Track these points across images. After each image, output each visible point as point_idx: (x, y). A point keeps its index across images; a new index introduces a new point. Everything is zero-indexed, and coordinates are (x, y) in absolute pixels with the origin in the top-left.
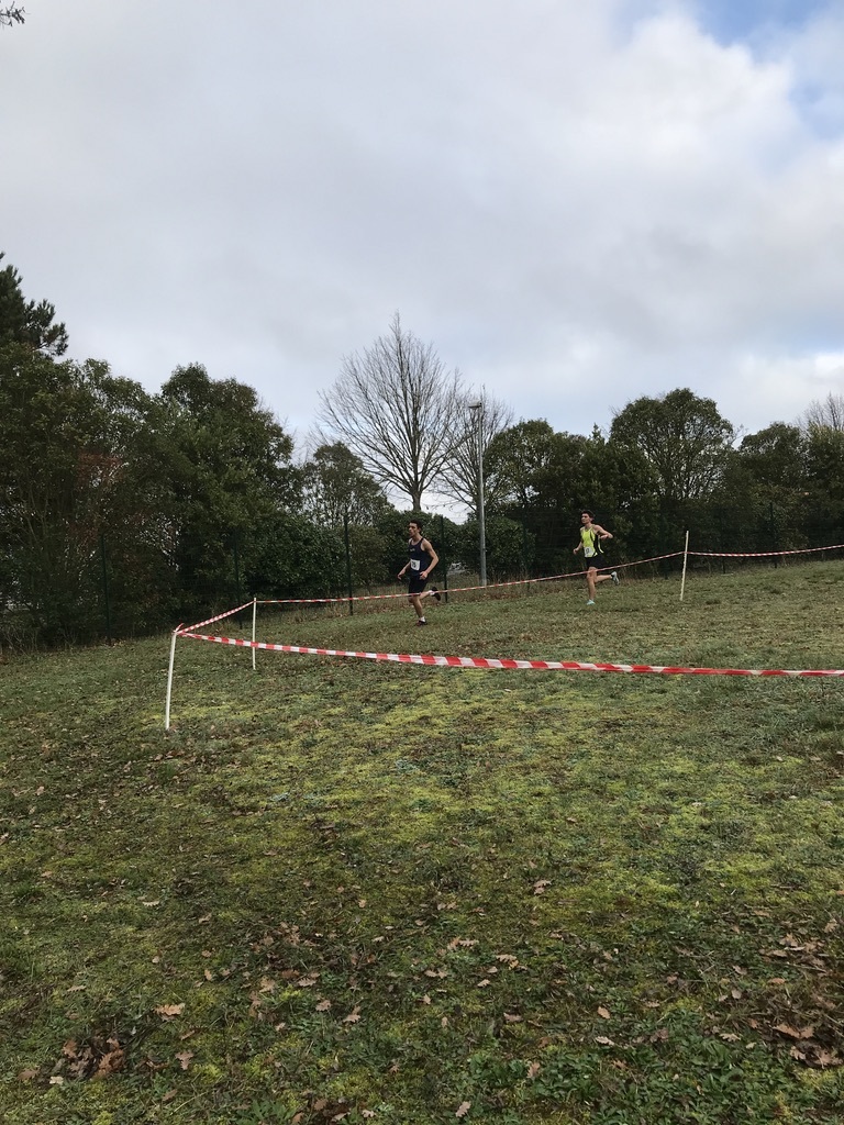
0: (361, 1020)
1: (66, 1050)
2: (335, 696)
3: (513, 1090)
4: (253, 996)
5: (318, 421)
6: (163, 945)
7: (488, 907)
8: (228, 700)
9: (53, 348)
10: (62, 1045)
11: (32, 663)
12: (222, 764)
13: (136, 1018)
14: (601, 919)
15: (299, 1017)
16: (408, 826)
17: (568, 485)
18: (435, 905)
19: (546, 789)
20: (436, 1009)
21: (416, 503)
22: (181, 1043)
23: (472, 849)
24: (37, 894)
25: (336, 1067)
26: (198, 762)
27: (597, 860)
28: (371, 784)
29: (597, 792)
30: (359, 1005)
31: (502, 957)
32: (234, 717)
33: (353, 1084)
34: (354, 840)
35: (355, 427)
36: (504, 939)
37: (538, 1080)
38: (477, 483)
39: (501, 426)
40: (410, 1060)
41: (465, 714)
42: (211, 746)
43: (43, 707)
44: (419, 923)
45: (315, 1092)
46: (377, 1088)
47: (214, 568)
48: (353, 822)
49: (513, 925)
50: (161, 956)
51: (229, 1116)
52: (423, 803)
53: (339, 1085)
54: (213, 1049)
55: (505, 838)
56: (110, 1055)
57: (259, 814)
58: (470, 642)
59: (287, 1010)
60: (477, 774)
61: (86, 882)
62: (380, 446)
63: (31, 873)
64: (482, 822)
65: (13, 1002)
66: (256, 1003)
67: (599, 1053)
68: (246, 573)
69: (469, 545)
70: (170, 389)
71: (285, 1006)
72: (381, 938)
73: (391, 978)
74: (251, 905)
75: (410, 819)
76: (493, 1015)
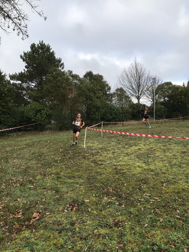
0: (125, 207)
1: (67, 206)
2: (119, 143)
3: (157, 223)
4: (103, 200)
5: (117, 83)
6: (85, 189)
7: (153, 188)
8: (97, 143)
9: (61, 68)
10: (66, 204)
11: (57, 134)
12: (96, 155)
13: (80, 201)
14: (178, 193)
15: (112, 205)
16: (135, 170)
17: (176, 97)
18: (141, 186)
19: (167, 165)
20: (141, 206)
21: (139, 101)
22: (89, 207)
23: (149, 176)
24: (60, 177)
25: (120, 215)
26: (91, 154)
27: (178, 180)
28: (127, 161)
29: (179, 166)
30: (125, 204)
31: (156, 198)
32: (98, 146)
33: (123, 218)
34: (124, 172)
35: (125, 84)
36: (156, 195)
37: (162, 222)
38: (153, 97)
39: (160, 83)
40: (135, 215)
41: (149, 148)
42: (94, 152)
43: (59, 142)
44: (137, 190)
45: (115, 218)
46: (128, 219)
47: (94, 115)
48: (123, 169)
49: (158, 192)
50: (84, 191)
51: (98, 221)
52: (139, 166)
53: (120, 218)
54: (95, 208)
55: (157, 174)
56: (75, 207)
57: (103, 166)
58: (150, 133)
59: (110, 203)
60: (151, 161)
61: (70, 176)
62: (131, 88)
63: (59, 174)
64: (152, 171)
65: (57, 196)
66: (103, 201)
67: (177, 219)
68: (100, 117)
69: (151, 111)
70: (85, 76)
71: (109, 202)
72: (129, 192)
73: (131, 200)
74: (102, 183)
75: (136, 169)
76: (153, 209)
